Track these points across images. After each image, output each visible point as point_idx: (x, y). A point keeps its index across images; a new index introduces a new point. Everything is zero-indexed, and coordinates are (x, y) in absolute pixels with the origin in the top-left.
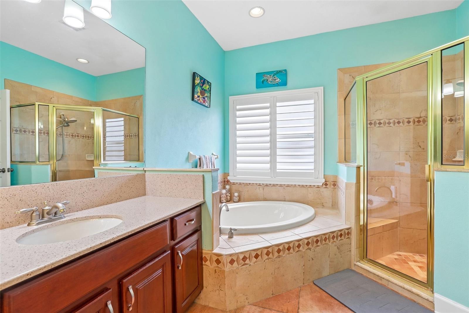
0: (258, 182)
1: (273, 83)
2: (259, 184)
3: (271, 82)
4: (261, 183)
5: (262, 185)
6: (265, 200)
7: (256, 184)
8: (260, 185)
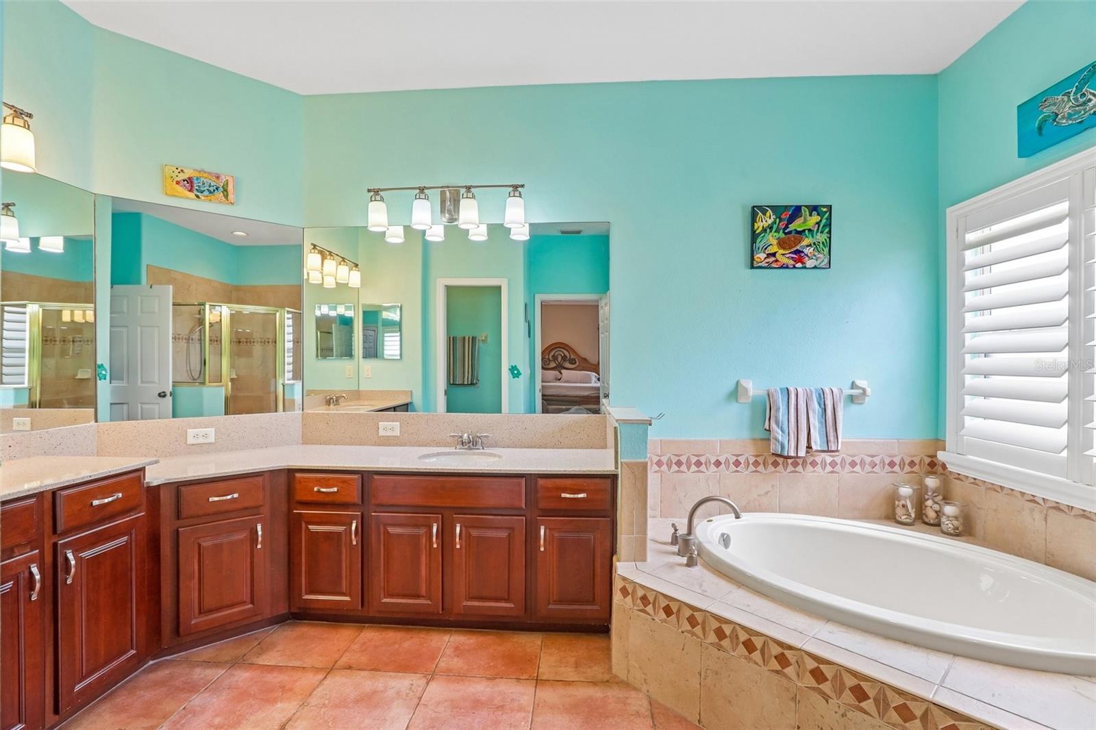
0: (1029, 491)
1: (1075, 119)
2: (1032, 498)
3: (1070, 117)
4: (1040, 494)
5: (1041, 502)
6: (1051, 561)
7: (1023, 494)
8: (1033, 500)
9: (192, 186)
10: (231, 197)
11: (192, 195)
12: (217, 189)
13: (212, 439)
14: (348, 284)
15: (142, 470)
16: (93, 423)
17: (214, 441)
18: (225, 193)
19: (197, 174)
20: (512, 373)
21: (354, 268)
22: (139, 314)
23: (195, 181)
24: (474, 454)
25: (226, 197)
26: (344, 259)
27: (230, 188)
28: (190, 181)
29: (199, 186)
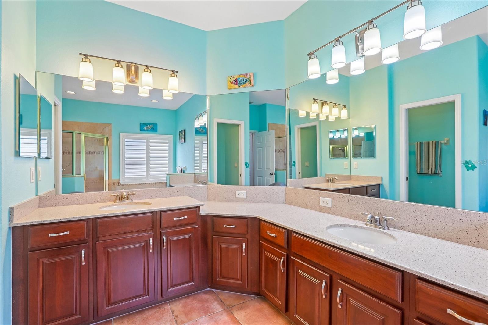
9: (237, 83)
10: (252, 83)
11: (237, 86)
12: (246, 81)
13: (245, 196)
14: (340, 117)
15: (198, 208)
16: (207, 185)
17: (246, 197)
18: (250, 81)
19: (239, 77)
20: (467, 167)
21: (343, 108)
22: (265, 142)
23: (238, 80)
24: (378, 232)
25: (250, 83)
26: (335, 104)
27: (252, 78)
28: (236, 80)
29: (240, 82)
